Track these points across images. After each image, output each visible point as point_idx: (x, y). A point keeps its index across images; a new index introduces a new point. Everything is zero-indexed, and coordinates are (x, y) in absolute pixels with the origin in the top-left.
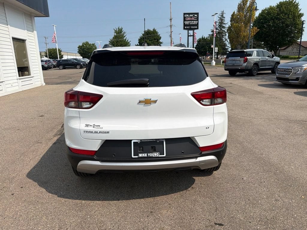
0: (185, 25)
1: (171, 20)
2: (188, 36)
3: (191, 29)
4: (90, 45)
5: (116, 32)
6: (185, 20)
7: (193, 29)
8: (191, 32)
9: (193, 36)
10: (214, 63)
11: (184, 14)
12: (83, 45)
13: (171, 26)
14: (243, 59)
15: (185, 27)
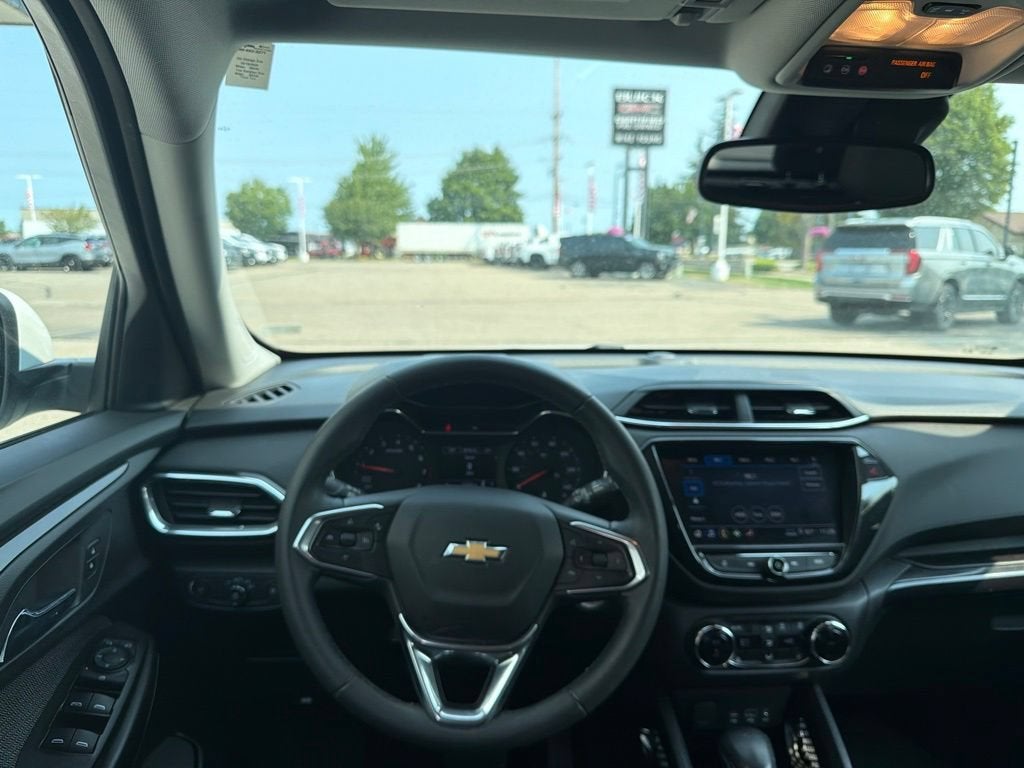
0: (617, 130)
1: (556, 117)
2: (628, 169)
3: (636, 144)
4: (268, 192)
5: (363, 150)
6: (616, 111)
7: (647, 146)
8: (637, 157)
9: (645, 170)
10: (722, 270)
11: (617, 91)
12: (243, 192)
13: (556, 139)
14: (901, 259)
15: (619, 138)
